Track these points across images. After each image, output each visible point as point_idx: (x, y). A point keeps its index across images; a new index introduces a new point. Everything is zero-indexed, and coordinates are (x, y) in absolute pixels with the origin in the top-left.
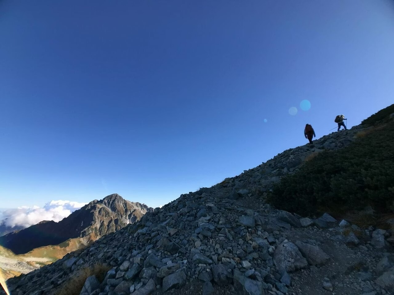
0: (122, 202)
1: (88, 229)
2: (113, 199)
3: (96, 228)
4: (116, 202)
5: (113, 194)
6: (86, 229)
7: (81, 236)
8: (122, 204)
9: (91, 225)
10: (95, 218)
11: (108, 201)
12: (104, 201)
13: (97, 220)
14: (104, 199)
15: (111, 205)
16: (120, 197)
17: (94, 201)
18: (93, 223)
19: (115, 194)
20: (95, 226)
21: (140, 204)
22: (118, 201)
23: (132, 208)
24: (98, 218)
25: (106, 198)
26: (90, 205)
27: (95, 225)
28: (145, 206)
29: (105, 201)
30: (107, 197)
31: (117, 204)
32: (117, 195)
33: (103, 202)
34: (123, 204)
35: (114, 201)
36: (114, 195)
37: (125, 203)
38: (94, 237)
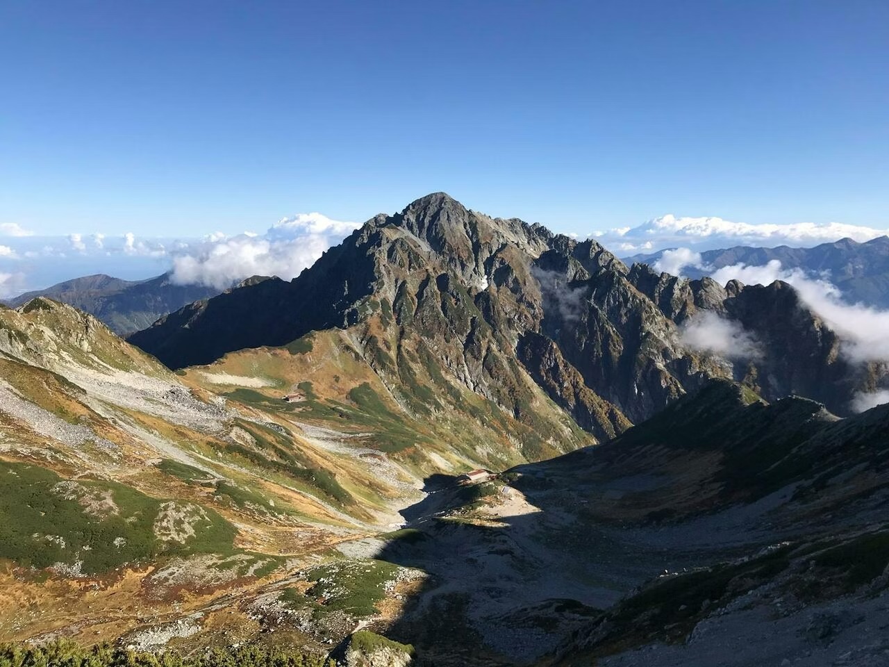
0: (460, 219)
1: (363, 303)
2: (431, 211)
3: (384, 302)
4: (443, 219)
5: (431, 196)
6: (358, 303)
7: (346, 323)
8: (461, 227)
9: (371, 292)
10: (380, 272)
11: (417, 219)
12: (406, 217)
13: (386, 280)
14: (405, 211)
15: (429, 229)
16: (455, 204)
17: (376, 219)
18: (375, 288)
19: (436, 194)
20: (383, 296)
21: (524, 225)
22: (448, 216)
23: (495, 240)
24: (389, 273)
25: (411, 207)
26: (365, 232)
27: (381, 291)
28: (542, 232)
29: (408, 219)
30: (413, 205)
31: (446, 226)
32: (442, 198)
33: (404, 223)
34: (465, 225)
35: (436, 216)
36: (434, 196)
37: (473, 225)
38: (379, 328)
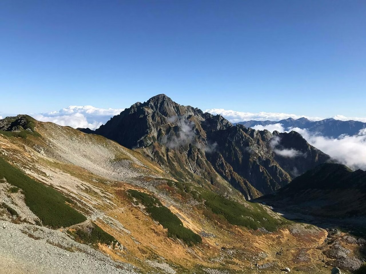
0: (172, 105)
1: (145, 138)
2: (160, 101)
3: (153, 137)
4: (166, 105)
5: (159, 95)
6: (143, 138)
7: (138, 146)
8: (172, 108)
9: (147, 133)
10: (150, 125)
11: (154, 104)
13: (152, 128)
14: (149, 101)
15: (160, 109)
16: (169, 99)
17: (136, 104)
18: (149, 131)
20: (152, 135)
21: (192, 108)
22: (167, 103)
24: (153, 125)
26: (132, 109)
27: (152, 133)
28: (199, 111)
29: (151, 104)
30: (152, 98)
31: (167, 107)
32: (164, 96)
33: (149, 106)
34: (174, 108)
35: (162, 103)
36: (160, 95)
37: (177, 107)
